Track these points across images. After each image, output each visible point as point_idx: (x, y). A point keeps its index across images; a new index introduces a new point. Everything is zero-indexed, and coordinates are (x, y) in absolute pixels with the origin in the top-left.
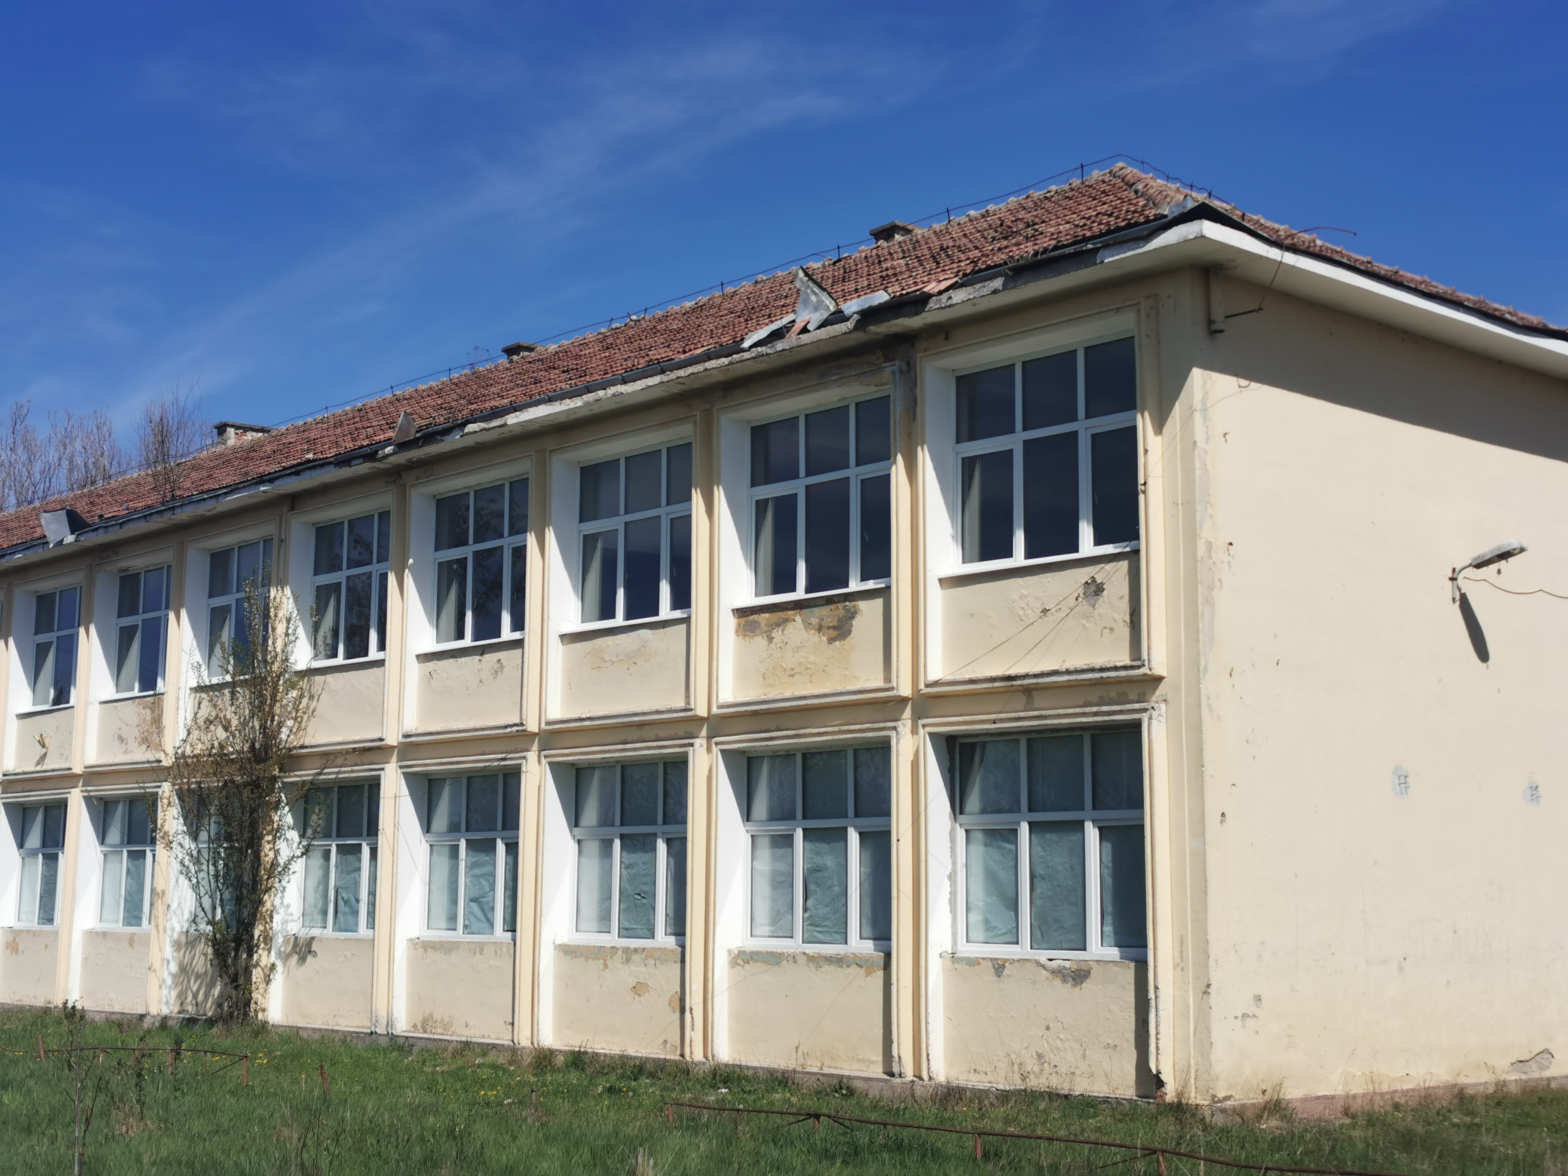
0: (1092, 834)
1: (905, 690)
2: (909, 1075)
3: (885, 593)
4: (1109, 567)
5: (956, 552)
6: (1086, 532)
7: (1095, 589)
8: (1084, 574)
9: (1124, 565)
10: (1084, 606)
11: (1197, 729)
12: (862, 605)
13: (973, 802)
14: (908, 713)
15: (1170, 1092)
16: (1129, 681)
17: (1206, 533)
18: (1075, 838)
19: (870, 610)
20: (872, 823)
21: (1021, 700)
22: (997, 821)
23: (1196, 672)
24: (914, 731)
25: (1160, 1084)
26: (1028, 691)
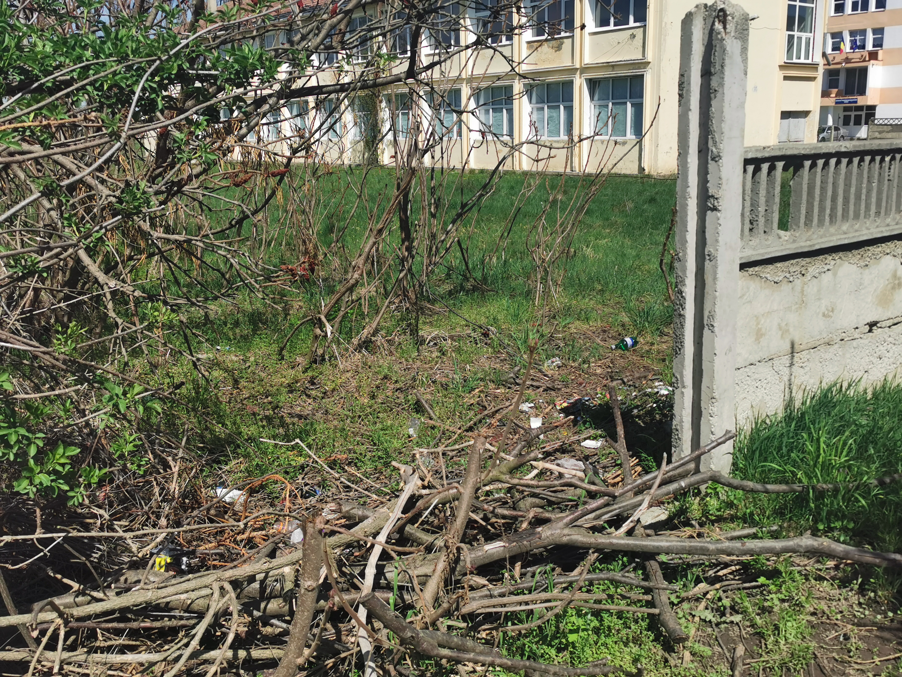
0: (629, 105)
1: (578, 66)
2: (577, 171)
3: (572, 37)
4: (638, 30)
5: (593, 24)
6: (631, 18)
7: (633, 36)
8: (630, 32)
9: (642, 29)
10: (630, 41)
11: (659, 77)
12: (565, 40)
13: (596, 97)
14: (578, 72)
15: (646, 172)
16: (642, 63)
17: (665, 20)
18: (624, 106)
19: (568, 42)
20: (567, 104)
21: (611, 68)
22: (602, 103)
23: (660, 60)
24: (580, 78)
25: (644, 170)
26: (613, 66)
